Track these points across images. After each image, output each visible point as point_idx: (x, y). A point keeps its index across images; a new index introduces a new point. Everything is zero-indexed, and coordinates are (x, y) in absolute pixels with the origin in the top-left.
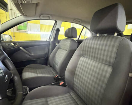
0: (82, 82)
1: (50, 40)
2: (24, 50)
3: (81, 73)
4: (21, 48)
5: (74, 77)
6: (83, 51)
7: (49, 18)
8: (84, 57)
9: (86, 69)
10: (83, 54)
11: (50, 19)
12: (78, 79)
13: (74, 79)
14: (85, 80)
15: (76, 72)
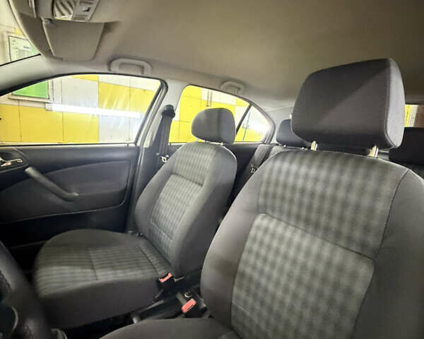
0: (262, 303)
1: (138, 144)
2: (43, 180)
3: (262, 272)
4: (29, 170)
5: (233, 283)
6: (266, 195)
7: (143, 73)
8: (268, 217)
9: (279, 260)
10: (265, 206)
11: (146, 74)
12: (248, 291)
13: (236, 290)
14: (273, 297)
15: (241, 266)
